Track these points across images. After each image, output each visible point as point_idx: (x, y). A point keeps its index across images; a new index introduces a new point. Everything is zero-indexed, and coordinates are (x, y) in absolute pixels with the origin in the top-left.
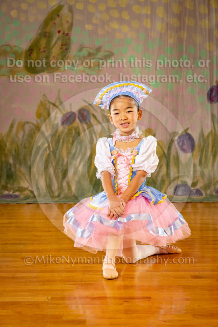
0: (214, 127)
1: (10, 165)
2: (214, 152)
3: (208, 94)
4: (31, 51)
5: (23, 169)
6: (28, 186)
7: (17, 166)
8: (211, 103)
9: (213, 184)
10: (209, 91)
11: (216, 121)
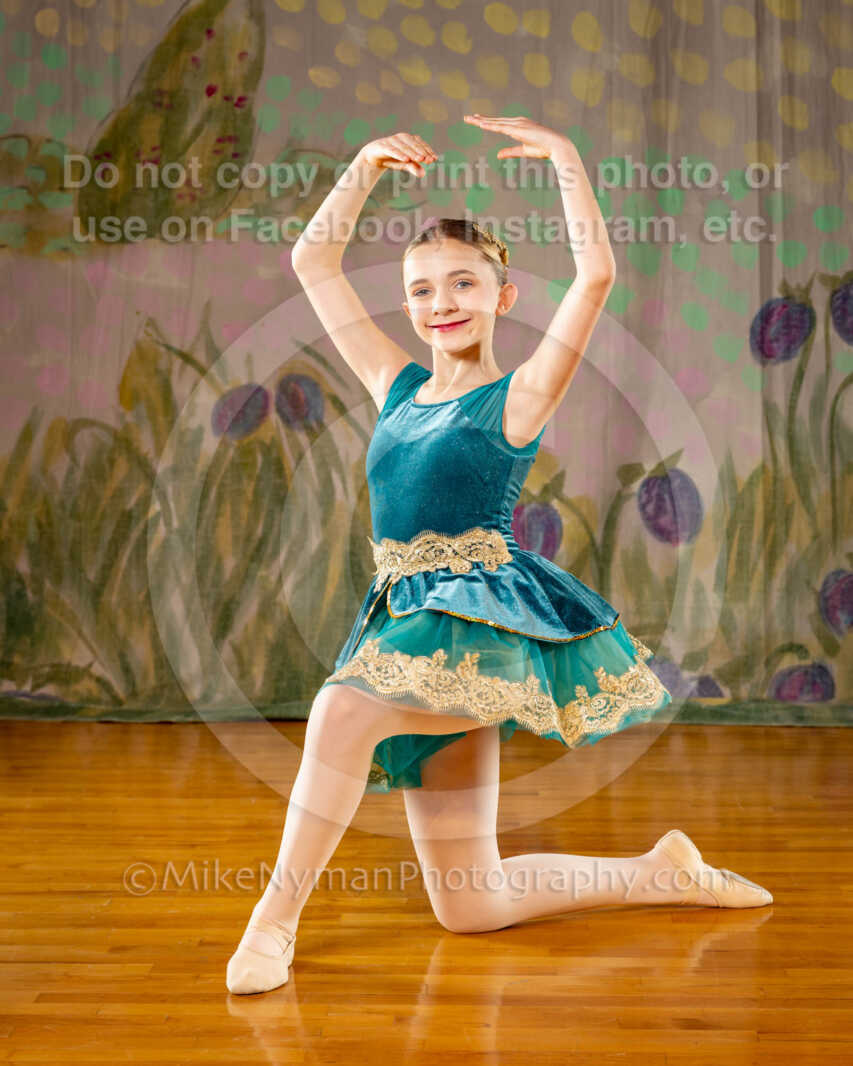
0: (773, 450)
1: (20, 580)
2: (769, 540)
3: (752, 330)
6: (87, 662)
7: (48, 585)
8: (764, 364)
9: (763, 659)
10: (756, 319)
11: (780, 427)
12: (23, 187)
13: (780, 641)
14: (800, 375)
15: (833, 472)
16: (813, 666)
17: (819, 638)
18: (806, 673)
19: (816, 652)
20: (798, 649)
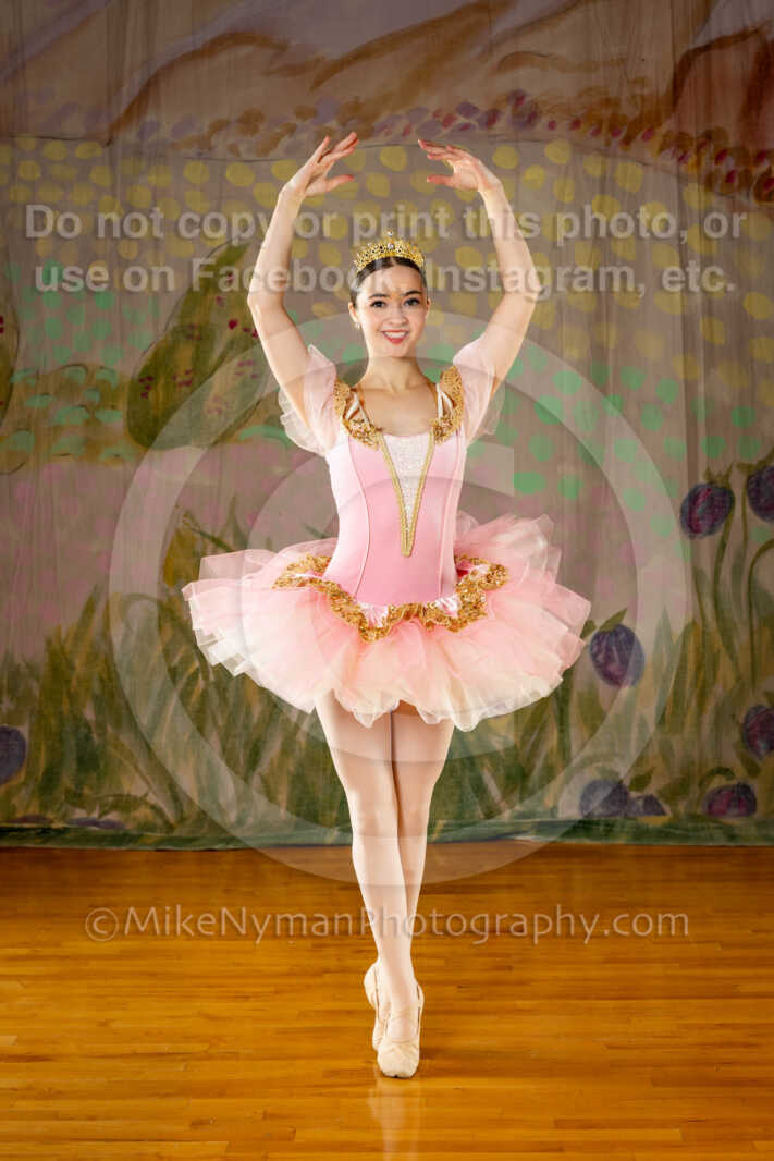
0: (702, 609)
1: (87, 725)
2: (700, 683)
3: (682, 511)
4: (148, 382)
5: (126, 739)
6: (143, 792)
7: (110, 729)
8: (692, 538)
9: (697, 780)
10: (685, 501)
11: (707, 590)
12: (82, 406)
13: (711, 766)
14: (723, 546)
15: (751, 626)
16: (738, 786)
17: (743, 761)
18: (733, 791)
19: (740, 773)
20: (725, 771)
